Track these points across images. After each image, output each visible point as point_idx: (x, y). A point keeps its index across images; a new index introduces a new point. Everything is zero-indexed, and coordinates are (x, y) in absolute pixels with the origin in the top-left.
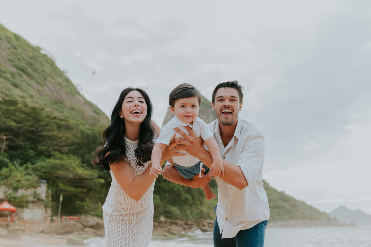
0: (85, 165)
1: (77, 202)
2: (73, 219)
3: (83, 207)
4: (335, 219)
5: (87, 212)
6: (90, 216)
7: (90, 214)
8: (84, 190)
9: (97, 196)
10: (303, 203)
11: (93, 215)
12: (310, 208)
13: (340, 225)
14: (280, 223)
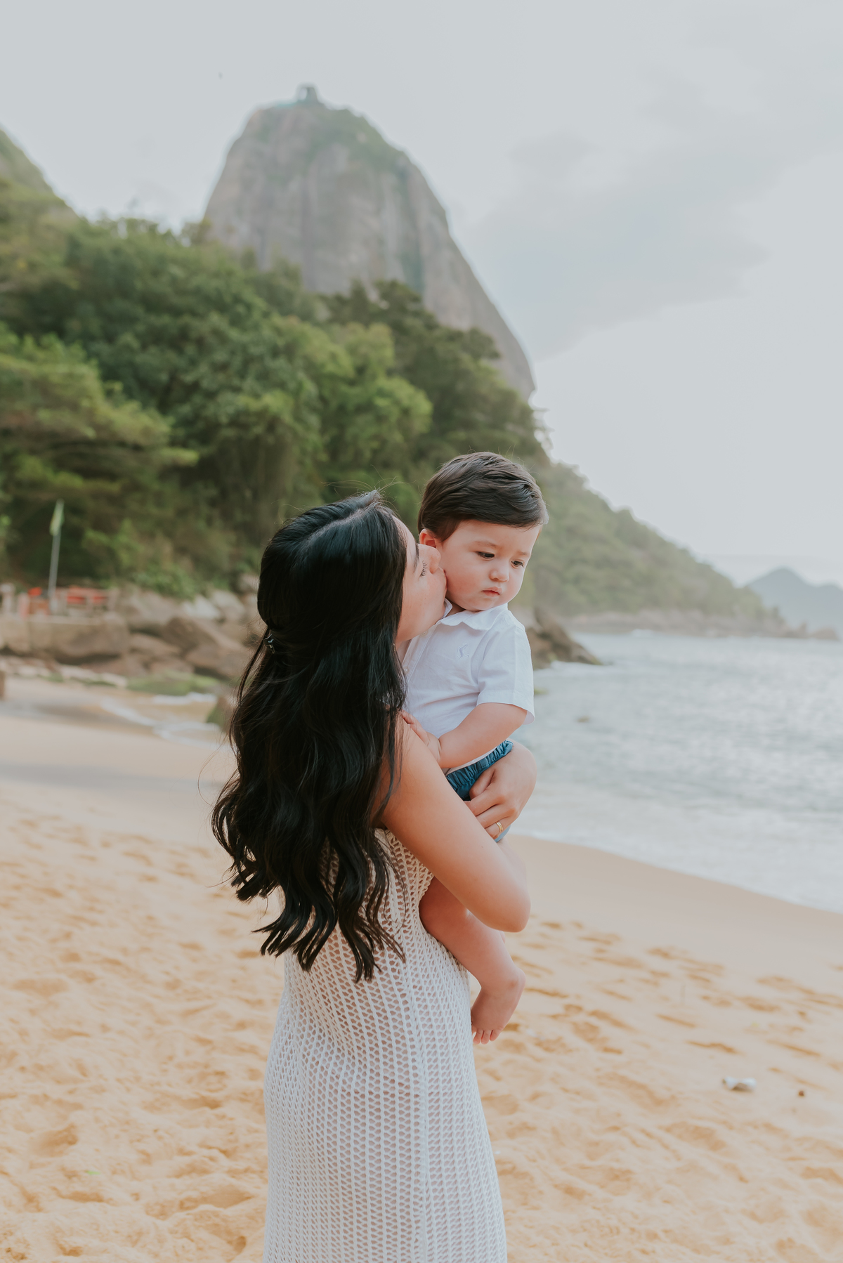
0: (118, 386)
1: (91, 535)
2: (82, 599)
3: (111, 553)
4: (775, 614)
5: (124, 574)
6: (135, 589)
7: (133, 580)
8: (114, 488)
9: (153, 510)
10: (684, 552)
11: (145, 587)
12: (705, 570)
13: (791, 635)
14: (613, 616)
